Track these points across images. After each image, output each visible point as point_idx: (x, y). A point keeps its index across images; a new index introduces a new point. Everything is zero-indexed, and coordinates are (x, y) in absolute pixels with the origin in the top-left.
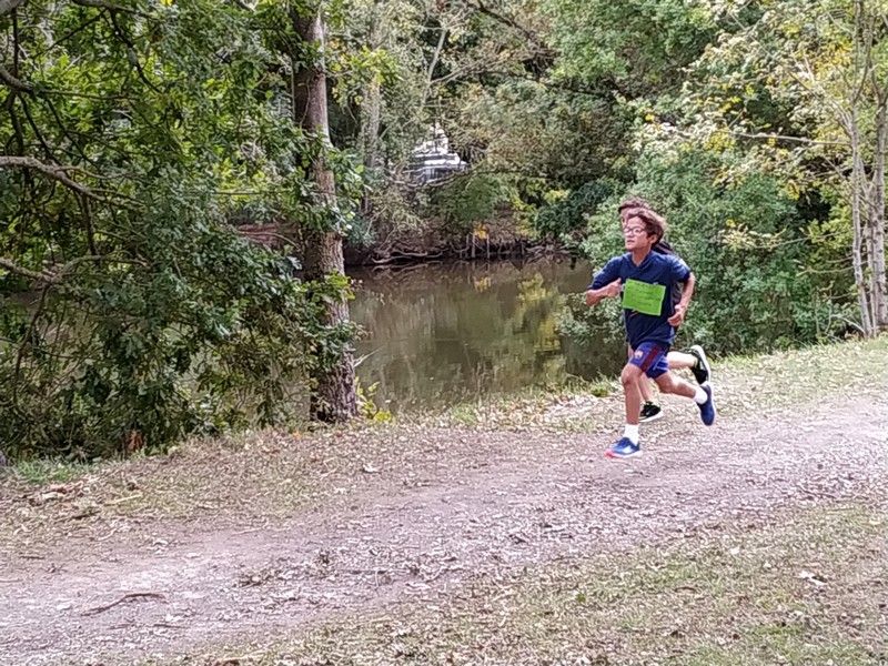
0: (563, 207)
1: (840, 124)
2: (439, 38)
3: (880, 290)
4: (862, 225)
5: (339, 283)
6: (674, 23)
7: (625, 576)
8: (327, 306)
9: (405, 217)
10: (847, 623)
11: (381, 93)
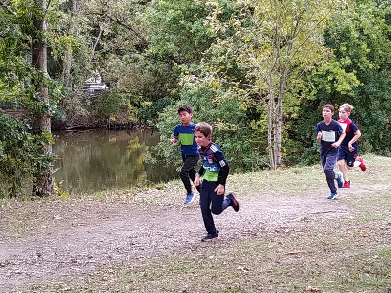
0: (148, 109)
1: (265, 80)
2: (99, 33)
3: (278, 150)
4: (272, 123)
5: (48, 136)
6: (199, 34)
7: (165, 266)
8: (42, 146)
9: (80, 109)
10: (256, 288)
11: (72, 55)
